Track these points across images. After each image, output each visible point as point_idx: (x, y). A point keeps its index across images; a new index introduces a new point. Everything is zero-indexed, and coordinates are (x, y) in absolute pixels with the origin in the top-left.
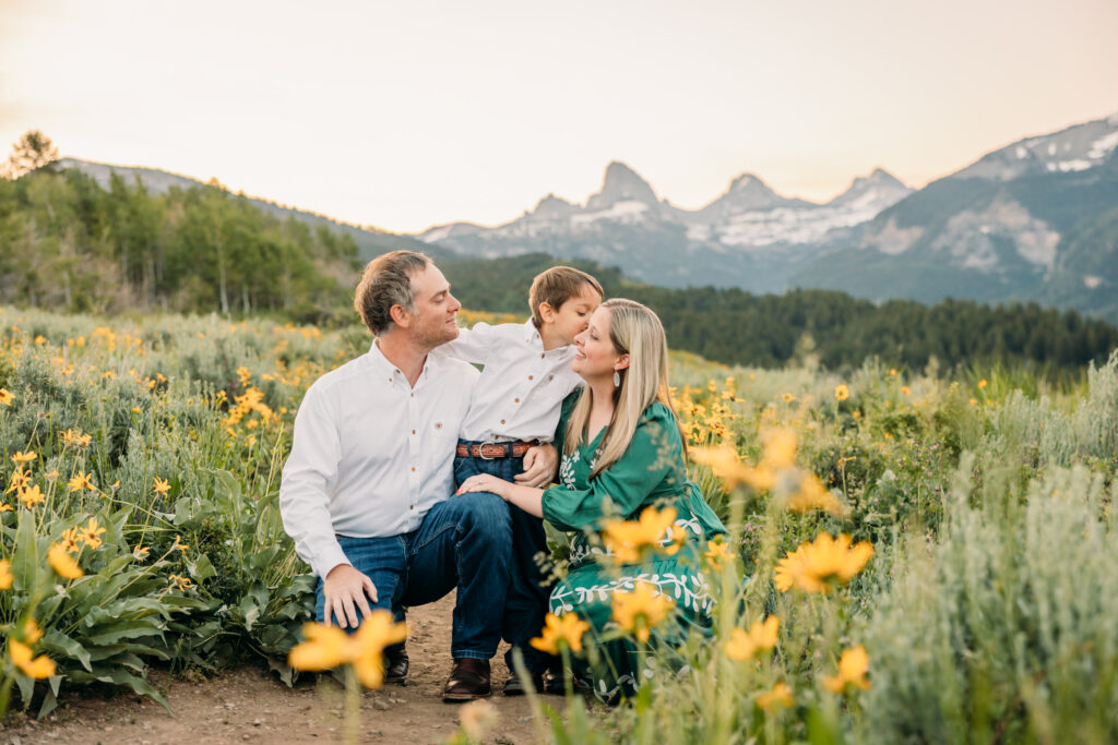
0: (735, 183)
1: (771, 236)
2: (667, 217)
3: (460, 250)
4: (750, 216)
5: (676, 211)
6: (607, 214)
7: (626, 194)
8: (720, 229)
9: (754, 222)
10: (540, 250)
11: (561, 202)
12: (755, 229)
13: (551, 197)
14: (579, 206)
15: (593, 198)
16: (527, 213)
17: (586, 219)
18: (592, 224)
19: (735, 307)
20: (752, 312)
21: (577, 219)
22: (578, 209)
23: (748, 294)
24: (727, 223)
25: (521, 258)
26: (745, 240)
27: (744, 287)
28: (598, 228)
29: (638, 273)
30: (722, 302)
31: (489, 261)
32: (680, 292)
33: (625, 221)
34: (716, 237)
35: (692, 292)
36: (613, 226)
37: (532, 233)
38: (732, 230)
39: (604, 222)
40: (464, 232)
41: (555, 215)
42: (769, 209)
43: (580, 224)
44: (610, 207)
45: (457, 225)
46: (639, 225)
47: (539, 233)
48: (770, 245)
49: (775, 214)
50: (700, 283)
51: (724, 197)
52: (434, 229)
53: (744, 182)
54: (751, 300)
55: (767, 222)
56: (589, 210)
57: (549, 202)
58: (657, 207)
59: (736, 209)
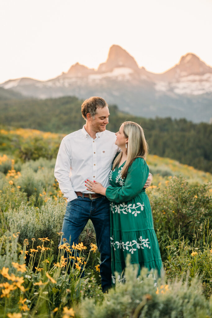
0: (183, 58)
1: (203, 89)
2: (144, 77)
3: (26, 93)
4: (191, 78)
5: (149, 74)
6: (109, 75)
7: (121, 63)
8: (174, 85)
9: (194, 81)
10: (71, 94)
11: (83, 67)
12: (194, 85)
13: (77, 64)
14: (93, 70)
15: (102, 65)
16: (63, 73)
17: (98, 77)
18: (101, 80)
19: (183, 130)
20: (193, 133)
21: (92, 77)
22: (93, 72)
23: (191, 122)
24: (178, 81)
25: (60, 99)
26: (188, 91)
27: (188, 119)
28: (104, 82)
29: (127, 109)
30: (176, 127)
31: (41, 100)
32: (151, 120)
33: (120, 79)
34: (172, 90)
35: (158, 120)
36: (113, 82)
37: (66, 85)
38: (181, 85)
39: (108, 79)
40: (27, 83)
41: (80, 75)
42: (203, 74)
43: (94, 80)
44: (111, 71)
45: (23, 79)
46: (128, 81)
47: (70, 85)
48: (203, 95)
49: (206, 77)
50: (163, 115)
51: (177, 66)
52: (10, 81)
53: (188, 58)
54: (193, 126)
55: (201, 81)
56: (99, 72)
57: (77, 67)
58: (138, 71)
59: (184, 73)
